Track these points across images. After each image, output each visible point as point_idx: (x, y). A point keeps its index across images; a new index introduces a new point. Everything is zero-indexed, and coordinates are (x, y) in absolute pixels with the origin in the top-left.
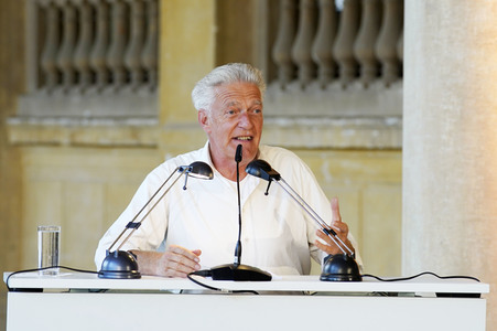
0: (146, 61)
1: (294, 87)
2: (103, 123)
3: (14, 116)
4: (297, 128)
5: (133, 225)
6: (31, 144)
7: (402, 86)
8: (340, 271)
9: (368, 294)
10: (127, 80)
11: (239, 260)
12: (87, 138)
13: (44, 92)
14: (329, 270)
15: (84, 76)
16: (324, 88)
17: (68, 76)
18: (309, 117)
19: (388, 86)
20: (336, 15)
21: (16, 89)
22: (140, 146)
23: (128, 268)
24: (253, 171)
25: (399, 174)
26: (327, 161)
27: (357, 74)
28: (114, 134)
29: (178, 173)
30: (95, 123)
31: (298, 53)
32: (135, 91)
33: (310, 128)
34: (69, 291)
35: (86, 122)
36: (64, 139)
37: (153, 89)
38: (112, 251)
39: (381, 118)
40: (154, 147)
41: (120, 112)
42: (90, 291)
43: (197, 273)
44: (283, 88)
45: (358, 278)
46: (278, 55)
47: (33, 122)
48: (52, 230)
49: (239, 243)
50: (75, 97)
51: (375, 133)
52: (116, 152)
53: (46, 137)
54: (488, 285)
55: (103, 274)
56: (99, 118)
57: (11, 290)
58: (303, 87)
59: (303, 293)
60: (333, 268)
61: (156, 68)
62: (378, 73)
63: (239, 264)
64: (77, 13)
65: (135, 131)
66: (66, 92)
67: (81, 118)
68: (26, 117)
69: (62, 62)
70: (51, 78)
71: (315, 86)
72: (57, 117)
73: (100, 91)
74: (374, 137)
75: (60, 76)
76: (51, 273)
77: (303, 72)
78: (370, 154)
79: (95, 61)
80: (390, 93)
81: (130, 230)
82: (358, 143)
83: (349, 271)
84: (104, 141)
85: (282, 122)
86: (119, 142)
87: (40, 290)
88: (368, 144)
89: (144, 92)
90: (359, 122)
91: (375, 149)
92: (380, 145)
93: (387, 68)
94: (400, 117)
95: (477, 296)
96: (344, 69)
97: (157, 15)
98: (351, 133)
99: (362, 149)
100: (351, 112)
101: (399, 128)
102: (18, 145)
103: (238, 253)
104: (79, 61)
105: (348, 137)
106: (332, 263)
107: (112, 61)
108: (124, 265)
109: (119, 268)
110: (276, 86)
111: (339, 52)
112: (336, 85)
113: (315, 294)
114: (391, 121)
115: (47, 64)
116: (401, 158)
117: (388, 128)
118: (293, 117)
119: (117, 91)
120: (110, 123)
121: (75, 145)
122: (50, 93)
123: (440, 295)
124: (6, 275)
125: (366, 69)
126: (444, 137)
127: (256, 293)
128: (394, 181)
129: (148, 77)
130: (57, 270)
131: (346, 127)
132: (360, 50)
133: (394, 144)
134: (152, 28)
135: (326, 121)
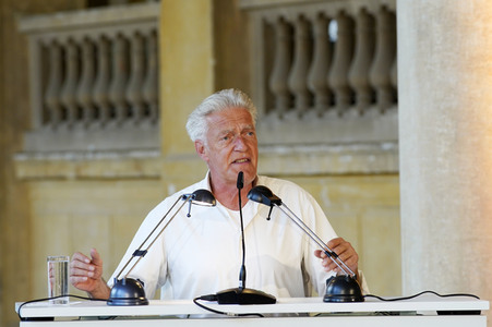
0: (147, 94)
1: (291, 116)
2: (107, 156)
3: (21, 152)
4: (295, 156)
5: (139, 253)
6: (38, 179)
7: (397, 112)
8: (342, 292)
9: (370, 314)
10: (129, 114)
11: (244, 284)
12: (92, 171)
13: (48, 128)
14: (332, 292)
15: (87, 112)
16: (320, 116)
17: (72, 112)
18: (307, 144)
19: (383, 112)
20: (331, 45)
21: (22, 126)
22: (143, 178)
23: (136, 295)
24: (254, 197)
25: (397, 198)
26: (326, 187)
27: (352, 101)
28: (118, 167)
29: (181, 201)
30: (100, 156)
31: (294, 82)
32: (137, 124)
33: (308, 155)
34: (80, 319)
35: (90, 156)
36: (70, 173)
37: (155, 122)
38: (119, 278)
39: (378, 143)
40: (157, 178)
41: (123, 145)
42: (100, 318)
43: (203, 298)
44: (281, 117)
45: (360, 298)
46: (275, 85)
47: (40, 158)
48: (61, 260)
49: (244, 267)
50: (79, 132)
51: (372, 158)
52: (120, 184)
53: (52, 171)
54: (488, 303)
55: (112, 301)
56: (103, 151)
57: (23, 319)
58: (300, 116)
59: (307, 315)
60: (335, 289)
61: (157, 101)
62: (373, 100)
63: (244, 288)
64: (79, 51)
65: (138, 163)
66: (71, 128)
67: (85, 152)
68: (32, 153)
69: (66, 98)
70: (56, 114)
71: (312, 115)
72: (63, 152)
73: (103, 126)
74: (372, 162)
75: (64, 112)
76: (61, 302)
77: (300, 101)
78: (368, 179)
79: (98, 97)
80: (385, 119)
81: (137, 257)
82: (355, 168)
83: (352, 292)
84: (108, 173)
85: (281, 150)
86: (123, 174)
87: (51, 319)
88: (365, 169)
89: (146, 125)
90: (355, 148)
91: (372, 174)
92: (377, 169)
93: (382, 95)
94: (396, 142)
95: (477, 313)
96: (340, 97)
97: (157, 50)
98: (349, 159)
99: (360, 174)
100: (348, 139)
101: (395, 152)
102: (26, 180)
103: (243, 277)
104: (82, 97)
105: (345, 163)
106: (335, 285)
107: (114, 96)
108: (132, 292)
109: (127, 296)
110: (274, 116)
111: (334, 80)
112: (333, 113)
113: (319, 315)
114: (387, 146)
115: (51, 101)
116: (398, 181)
117: (384, 153)
118: (291, 145)
119: (120, 125)
120: (114, 156)
121: (80, 178)
122: (55, 128)
123: (441, 313)
124: (17, 305)
125: (361, 96)
126: (440, 160)
127: (261, 316)
128: (392, 205)
129: (149, 110)
130: (67, 299)
131: (343, 154)
132: (355, 78)
133: (391, 168)
134: (152, 63)
135: (323, 148)
